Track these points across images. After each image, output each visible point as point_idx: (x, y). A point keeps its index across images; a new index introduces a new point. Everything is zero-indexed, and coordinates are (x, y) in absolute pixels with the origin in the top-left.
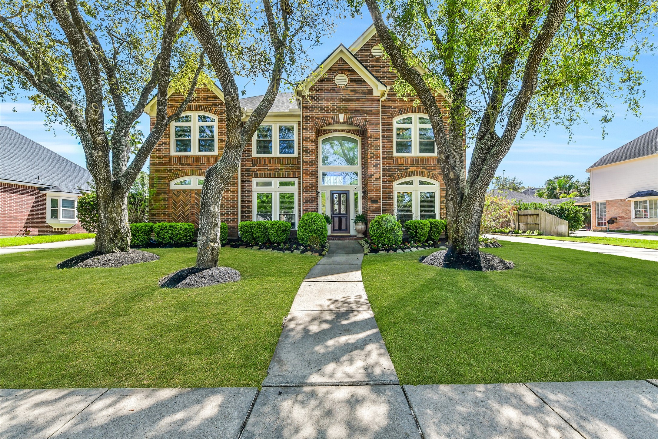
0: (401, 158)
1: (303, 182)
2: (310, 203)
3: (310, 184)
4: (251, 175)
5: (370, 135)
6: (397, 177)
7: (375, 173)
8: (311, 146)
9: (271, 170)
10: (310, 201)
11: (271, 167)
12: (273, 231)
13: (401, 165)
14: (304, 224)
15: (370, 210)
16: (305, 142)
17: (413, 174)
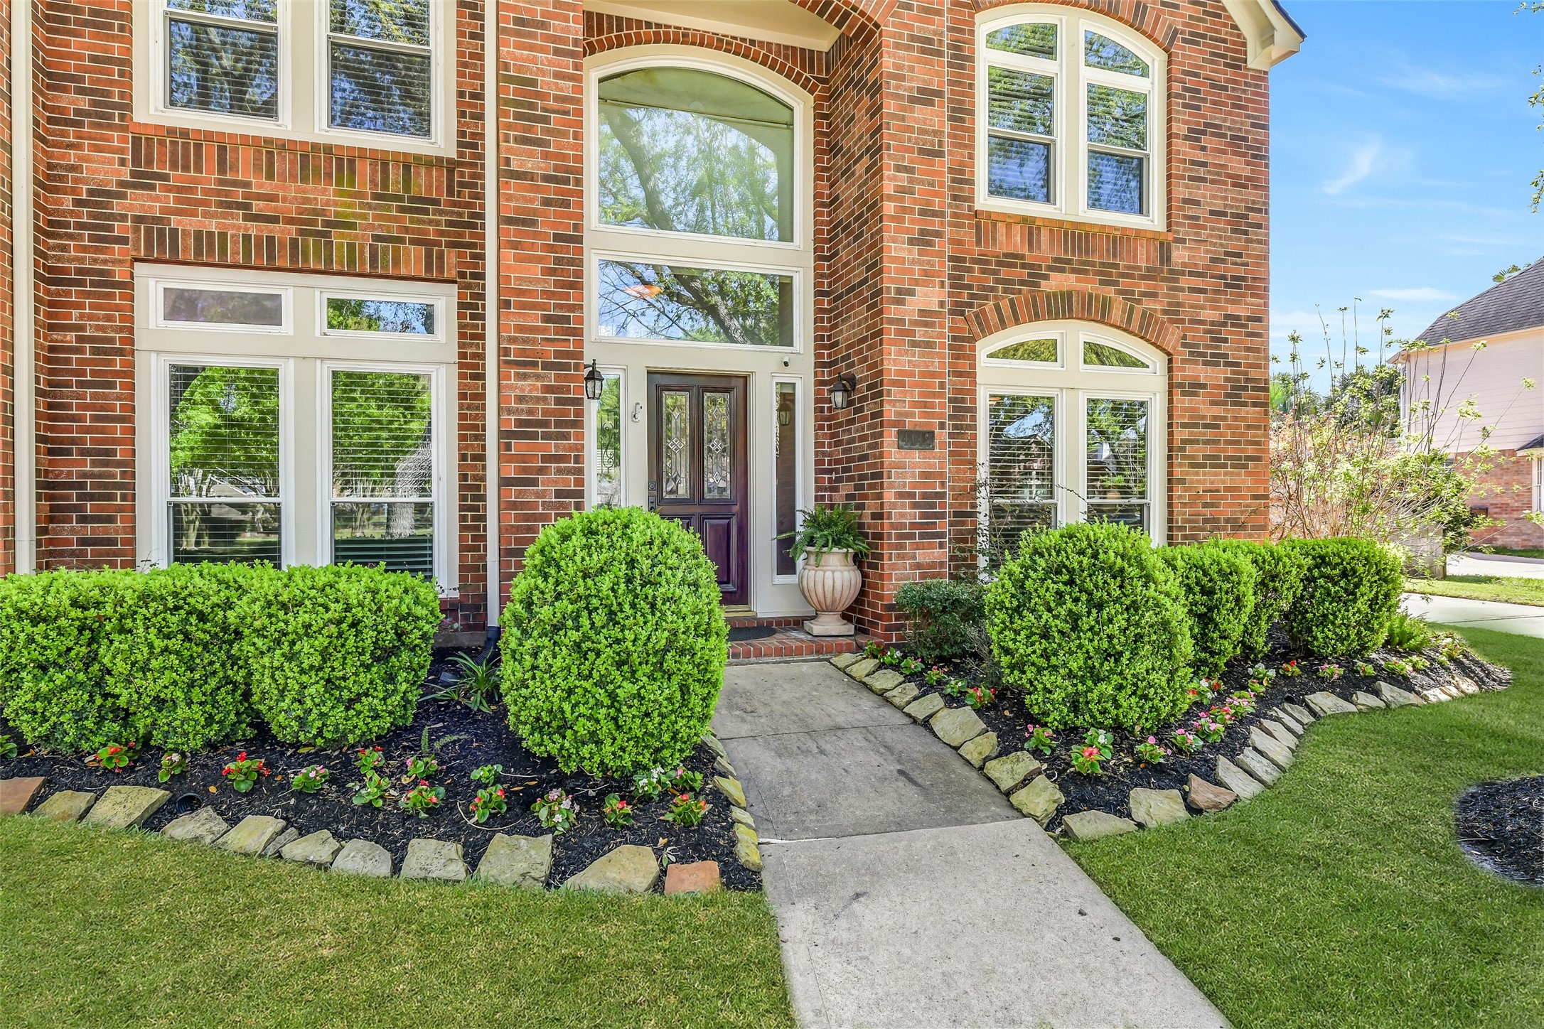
0: (1010, 221)
1: (503, 304)
2: (546, 436)
3: (547, 319)
4: (123, 241)
5: (896, 66)
6: (993, 318)
7: (917, 282)
8: (558, 75)
9: (274, 220)
10: (544, 424)
11: (272, 198)
12: (291, 657)
13: (1011, 259)
14: (564, 605)
15: (891, 486)
16: (518, 46)
17: (1062, 307)
